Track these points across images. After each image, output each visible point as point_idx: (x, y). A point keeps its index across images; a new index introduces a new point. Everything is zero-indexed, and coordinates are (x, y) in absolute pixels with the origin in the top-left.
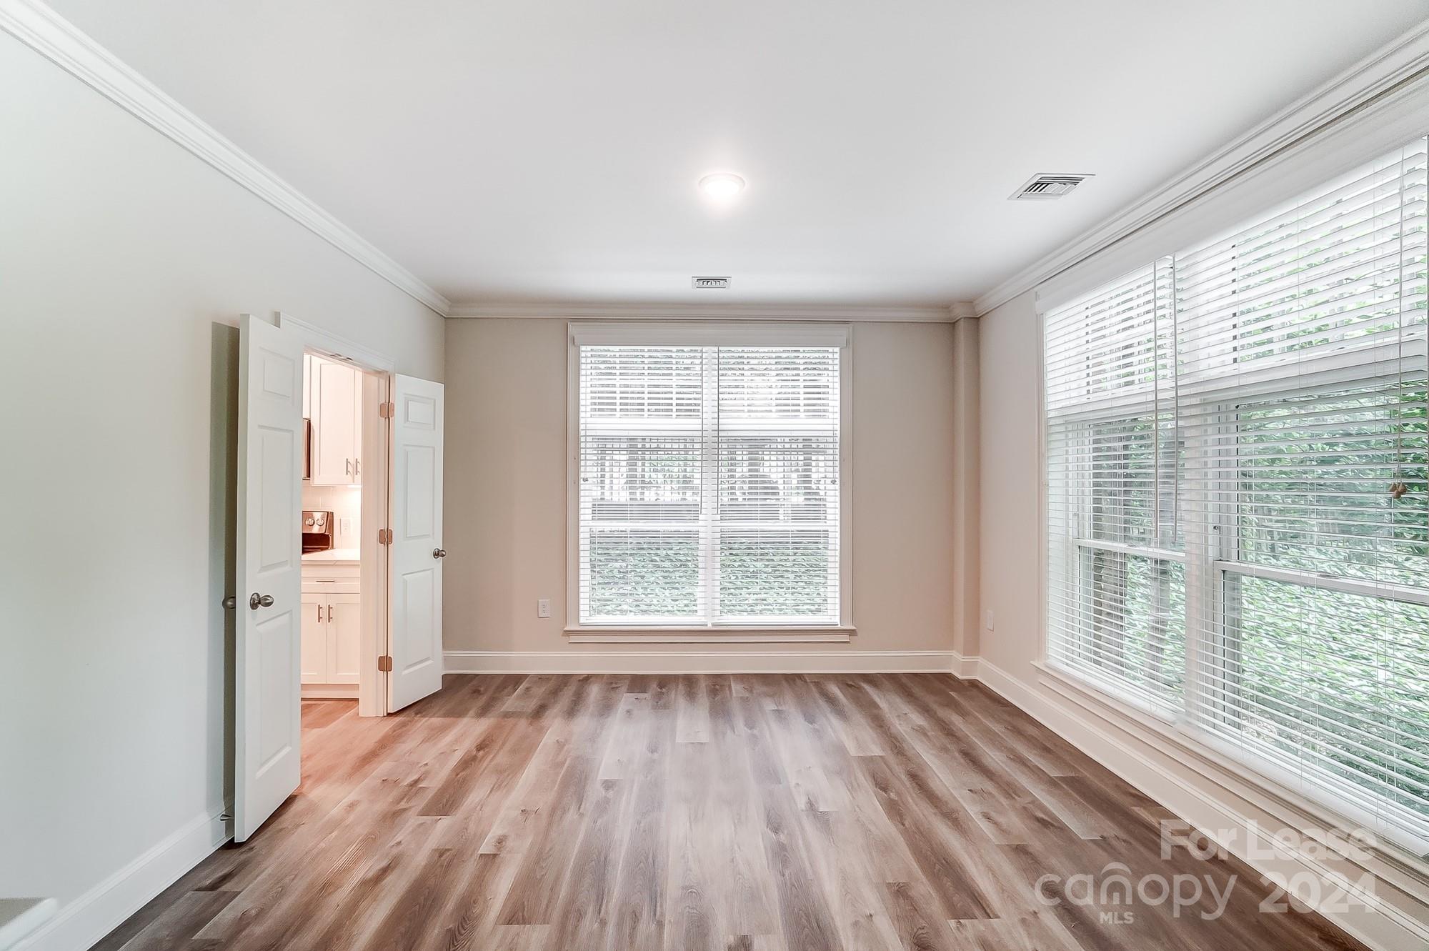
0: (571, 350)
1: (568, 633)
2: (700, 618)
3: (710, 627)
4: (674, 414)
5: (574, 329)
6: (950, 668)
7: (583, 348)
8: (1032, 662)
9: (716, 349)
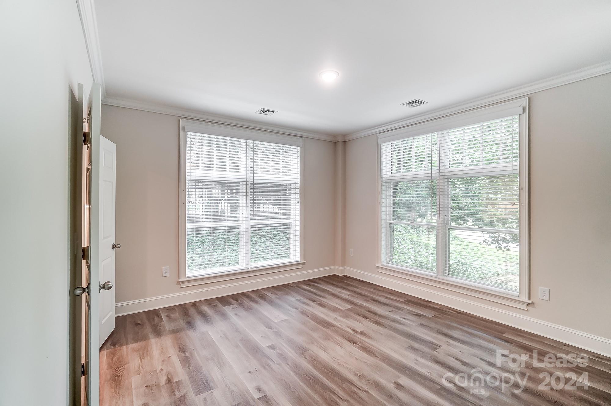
0: (182, 133)
1: (179, 283)
2: (241, 266)
3: (250, 269)
4: (215, 169)
5: (183, 123)
6: (335, 273)
7: (188, 133)
8: (375, 265)
9: (252, 142)
